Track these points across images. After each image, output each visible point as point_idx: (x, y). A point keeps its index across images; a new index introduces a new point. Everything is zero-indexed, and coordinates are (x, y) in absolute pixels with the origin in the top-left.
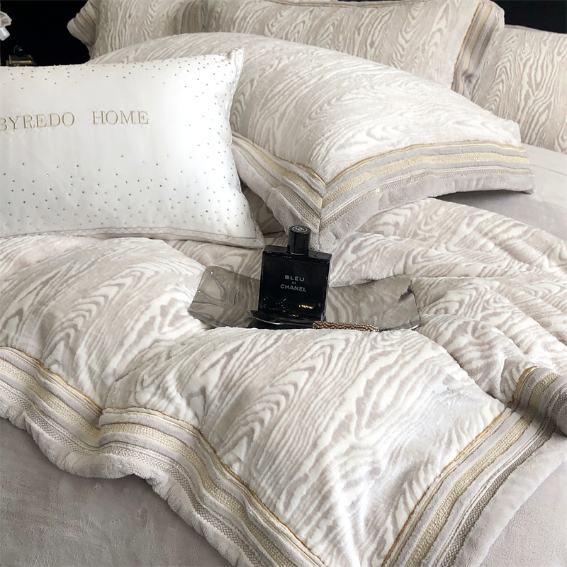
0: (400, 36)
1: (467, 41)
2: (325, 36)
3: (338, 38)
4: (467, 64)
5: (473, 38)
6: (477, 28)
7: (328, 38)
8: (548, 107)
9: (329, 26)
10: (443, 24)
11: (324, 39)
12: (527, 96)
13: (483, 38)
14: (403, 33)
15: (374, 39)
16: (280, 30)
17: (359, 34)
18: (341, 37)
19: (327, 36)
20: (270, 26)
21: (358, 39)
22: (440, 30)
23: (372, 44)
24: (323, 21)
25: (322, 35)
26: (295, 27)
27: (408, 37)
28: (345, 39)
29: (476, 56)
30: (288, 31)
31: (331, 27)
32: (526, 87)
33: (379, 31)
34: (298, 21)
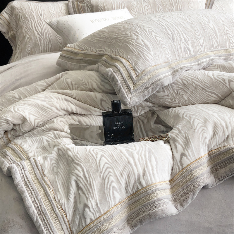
0: (189, 6)
2: (160, 10)
3: (166, 10)
7: (161, 11)
9: (159, 6)
11: (160, 11)
14: (190, 4)
15: (180, 8)
16: (138, 10)
17: (174, 7)
18: (167, 9)
19: (161, 10)
20: (133, 9)
25: (158, 10)
26: (144, 8)
30: (142, 10)
31: (160, 6)
33: (181, 5)
34: (144, 5)
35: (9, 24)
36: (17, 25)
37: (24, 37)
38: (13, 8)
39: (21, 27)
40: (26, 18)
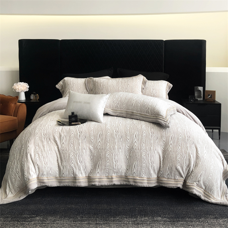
1: (143, 83)
4: (143, 87)
5: (144, 82)
6: (144, 81)
8: (156, 93)
10: (139, 81)
12: (152, 91)
13: (145, 82)
21: (126, 84)
22: (139, 82)
23: (128, 85)
24: (118, 81)
27: (134, 83)
28: (123, 84)
29: (144, 85)
32: (152, 90)
35: (62, 86)
36: (65, 87)
37: (66, 92)
38: (64, 80)
39: (66, 88)
40: (68, 84)
